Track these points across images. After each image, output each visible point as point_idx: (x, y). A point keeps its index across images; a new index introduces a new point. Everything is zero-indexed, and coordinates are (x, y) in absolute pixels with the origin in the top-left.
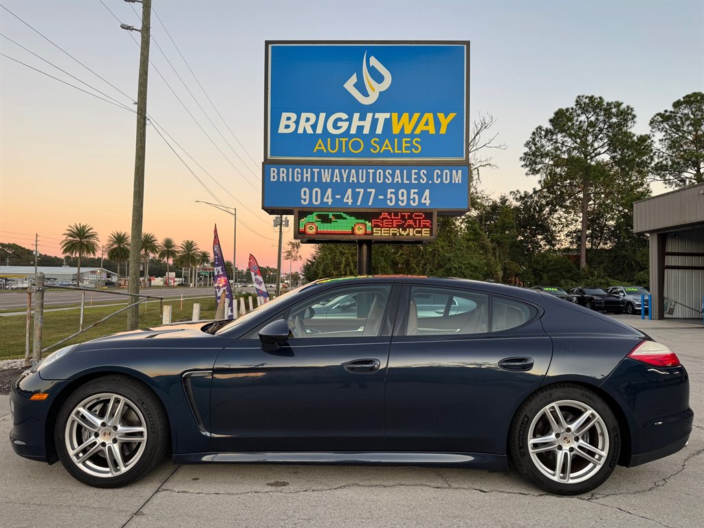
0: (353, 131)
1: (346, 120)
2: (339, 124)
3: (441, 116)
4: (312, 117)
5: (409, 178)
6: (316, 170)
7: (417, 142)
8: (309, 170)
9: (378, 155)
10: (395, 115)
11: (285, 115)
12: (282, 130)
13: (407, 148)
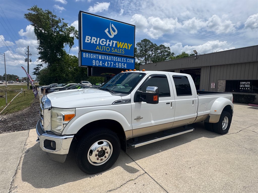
0: (107, 45)
1: (105, 41)
2: (103, 42)
3: (129, 44)
4: (96, 39)
5: (122, 60)
6: (97, 55)
7: (123, 50)
8: (95, 55)
9: (114, 53)
10: (118, 42)
11: (87, 37)
12: (86, 41)
13: (121, 52)
